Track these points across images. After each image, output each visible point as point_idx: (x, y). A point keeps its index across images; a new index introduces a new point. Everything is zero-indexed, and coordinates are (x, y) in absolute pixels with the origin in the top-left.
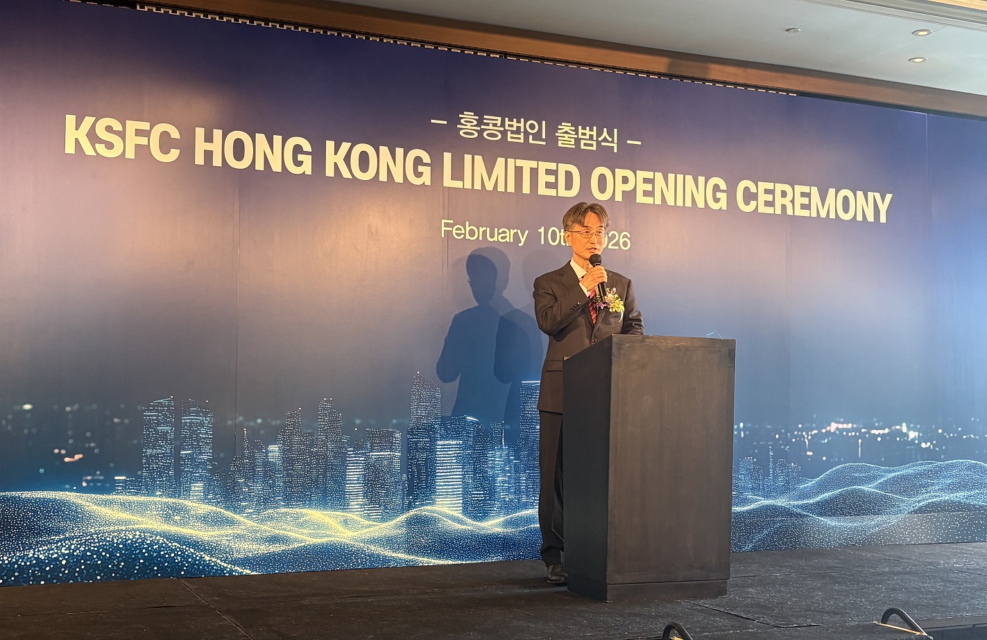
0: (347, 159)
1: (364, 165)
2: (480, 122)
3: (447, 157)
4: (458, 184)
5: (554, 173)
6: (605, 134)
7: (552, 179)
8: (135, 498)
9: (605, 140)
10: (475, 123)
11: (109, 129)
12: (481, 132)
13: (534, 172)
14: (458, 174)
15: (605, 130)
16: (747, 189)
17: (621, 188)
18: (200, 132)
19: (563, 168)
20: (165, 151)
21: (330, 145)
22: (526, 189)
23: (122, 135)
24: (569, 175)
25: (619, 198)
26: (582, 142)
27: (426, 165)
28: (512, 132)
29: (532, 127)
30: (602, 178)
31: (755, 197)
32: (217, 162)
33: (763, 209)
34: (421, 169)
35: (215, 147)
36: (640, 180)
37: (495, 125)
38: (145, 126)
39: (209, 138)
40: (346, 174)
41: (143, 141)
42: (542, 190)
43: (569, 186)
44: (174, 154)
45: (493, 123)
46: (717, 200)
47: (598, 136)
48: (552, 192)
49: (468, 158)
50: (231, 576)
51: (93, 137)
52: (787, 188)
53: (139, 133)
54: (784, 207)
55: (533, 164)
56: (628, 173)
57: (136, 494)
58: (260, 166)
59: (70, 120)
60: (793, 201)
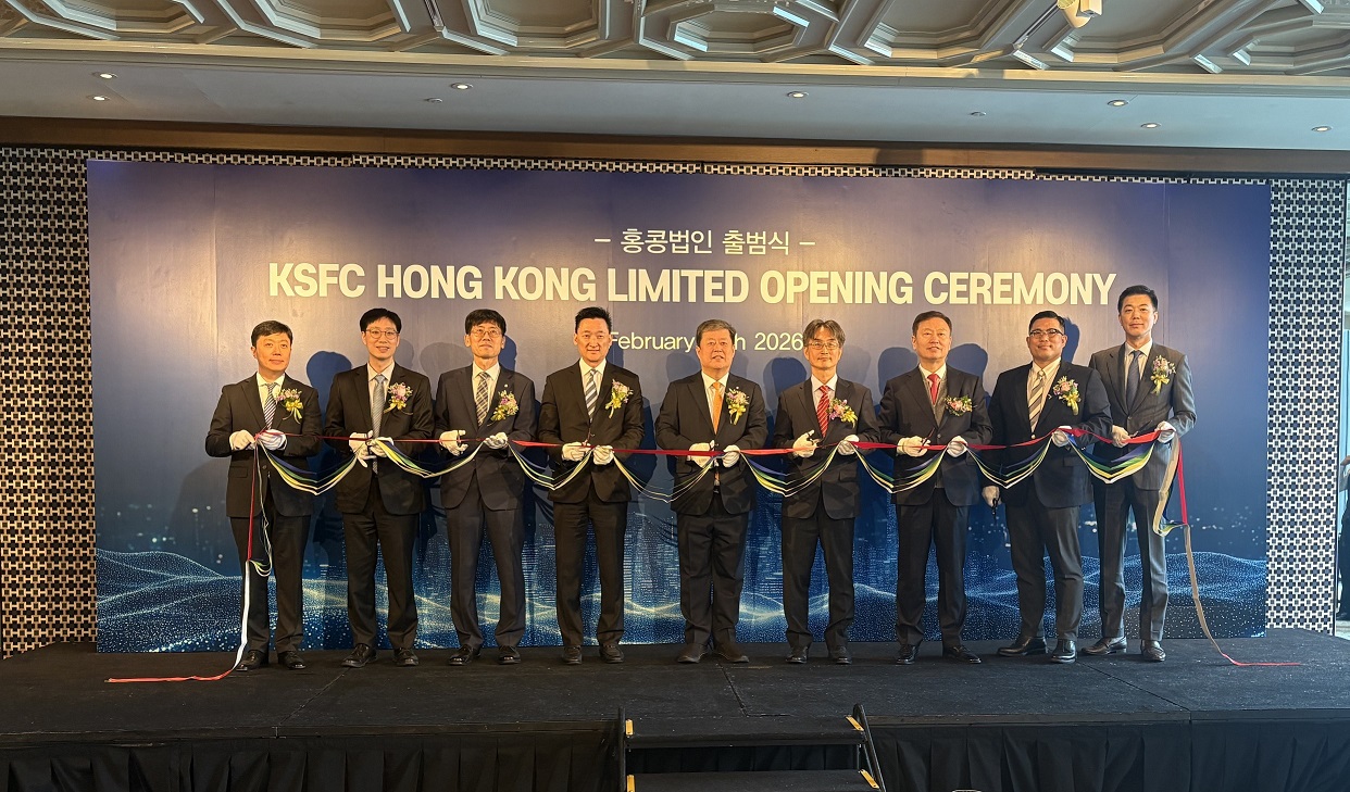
0: (515, 282)
1: (531, 287)
2: (644, 237)
3: (612, 272)
4: (623, 298)
5: (721, 280)
6: (775, 237)
7: (719, 286)
9: (776, 243)
10: (639, 238)
11: (305, 272)
12: (644, 247)
13: (700, 281)
14: (622, 287)
15: (775, 234)
16: (936, 281)
17: (792, 289)
18: (382, 269)
19: (730, 275)
20: (352, 288)
21: (499, 270)
22: (692, 298)
23: (316, 277)
24: (737, 281)
25: (790, 299)
26: (751, 247)
27: (591, 282)
28: (677, 244)
29: (698, 237)
30: (773, 282)
31: (946, 288)
32: (397, 294)
33: (954, 300)
34: (585, 286)
35: (396, 281)
37: (659, 239)
38: (335, 267)
39: (390, 274)
40: (514, 296)
41: (334, 280)
42: (709, 298)
44: (361, 289)
45: (657, 238)
46: (901, 295)
47: (768, 240)
48: (719, 299)
49: (632, 272)
51: (292, 280)
52: (985, 277)
53: (330, 274)
54: (980, 296)
55: (699, 273)
56: (801, 275)
57: (338, 579)
58: (435, 294)
59: (274, 267)
60: (991, 290)
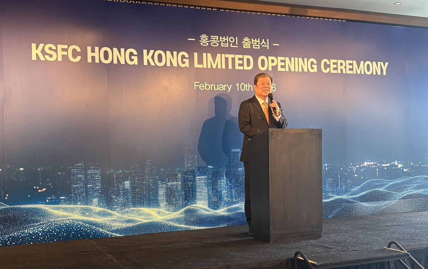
0: (153, 57)
1: (160, 59)
2: (209, 39)
3: (196, 54)
4: (201, 66)
5: (242, 59)
6: (263, 41)
7: (241, 62)
8: (69, 206)
9: (263, 44)
10: (207, 39)
11: (50, 49)
12: (210, 43)
13: (233, 59)
14: (200, 62)
15: (263, 40)
16: (325, 63)
17: (271, 65)
18: (89, 48)
19: (246, 57)
20: (74, 56)
21: (145, 51)
22: (230, 67)
23: (56, 51)
24: (248, 60)
25: (270, 69)
26: (254, 45)
27: (187, 58)
28: (223, 42)
29: (232, 40)
30: (263, 61)
31: (329, 66)
32: (97, 61)
33: (333, 71)
34: (184, 60)
35: (96, 54)
36: (279, 61)
37: (216, 40)
38: (66, 47)
39: (93, 51)
40: (152, 64)
41: (65, 53)
42: (237, 67)
43: (248, 65)
44: (79, 58)
46: (312, 68)
47: (260, 43)
48: (241, 68)
49: (204, 54)
50: (111, 237)
51: (43, 52)
52: (343, 62)
53: (63, 50)
54: (342, 70)
55: (233, 56)
56: (274, 58)
57: (70, 204)
58: (115, 62)
59: (34, 45)
60: (345, 67)
